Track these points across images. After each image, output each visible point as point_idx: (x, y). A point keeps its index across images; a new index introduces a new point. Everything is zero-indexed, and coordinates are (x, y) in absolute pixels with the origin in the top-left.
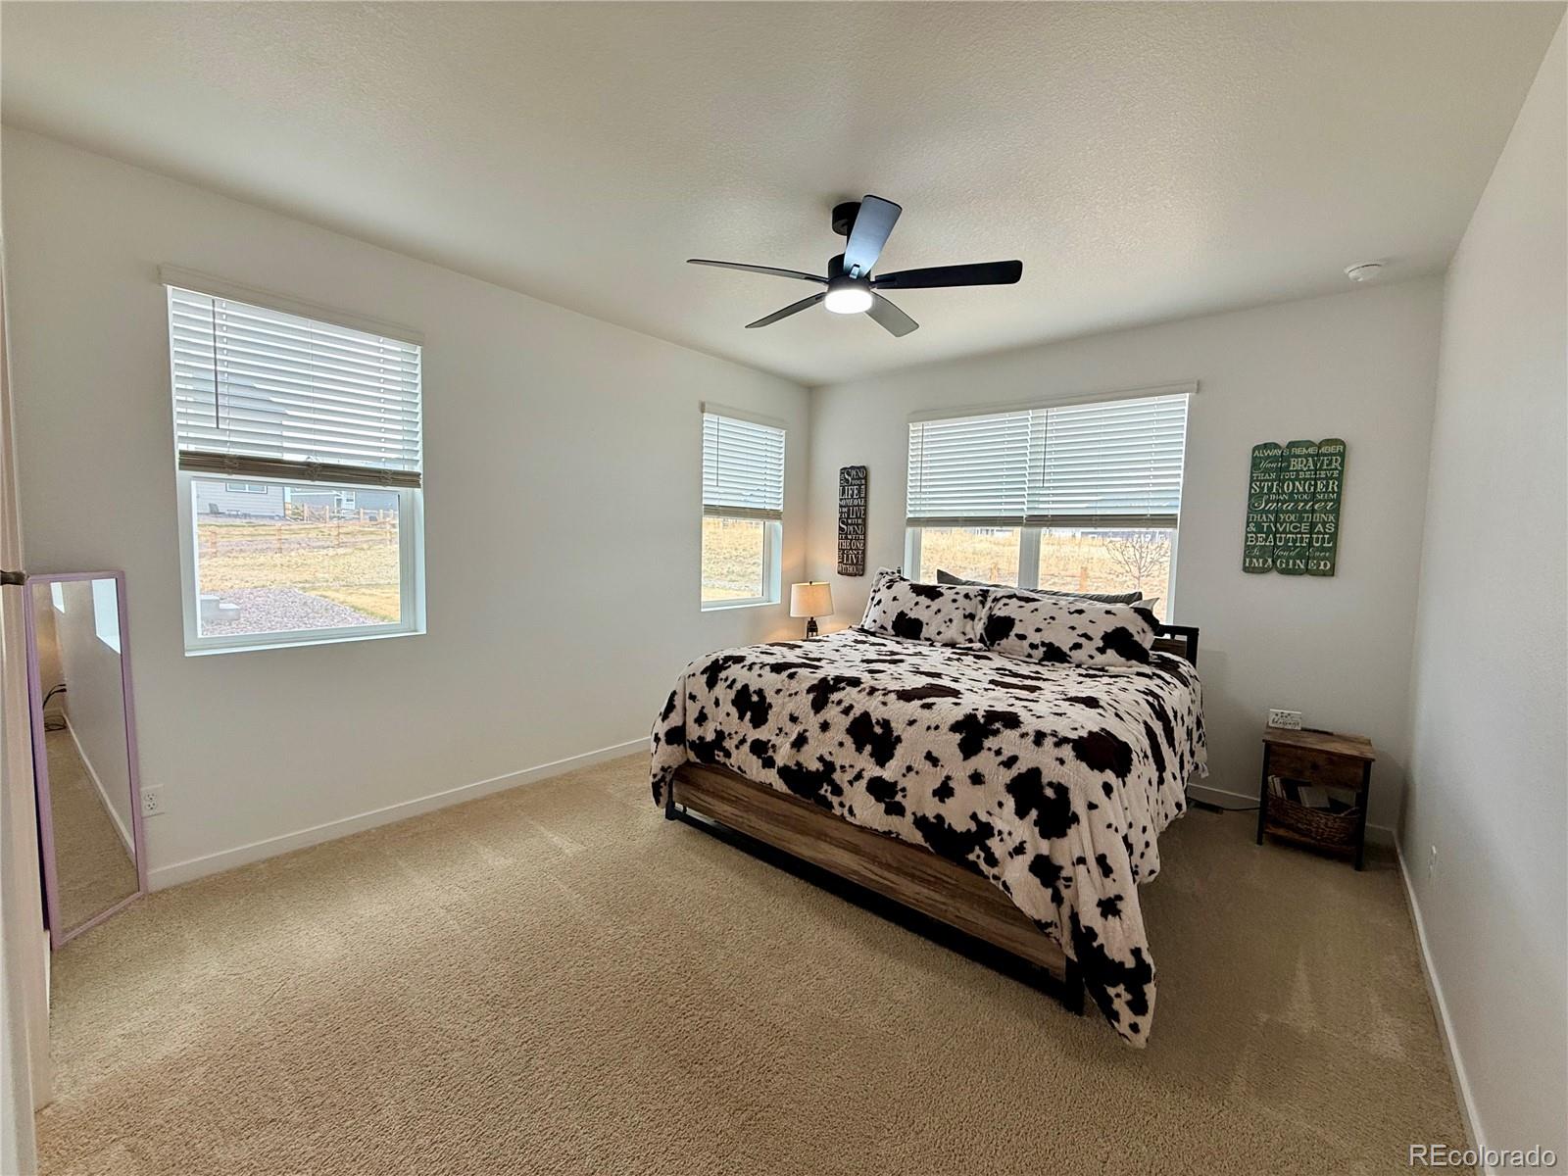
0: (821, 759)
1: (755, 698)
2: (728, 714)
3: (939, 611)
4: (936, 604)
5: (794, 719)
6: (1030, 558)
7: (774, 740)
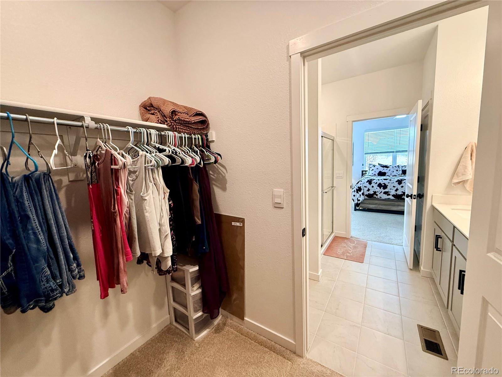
0: (402, 192)
1: (383, 185)
2: (377, 188)
3: (390, 170)
4: (388, 169)
5: (394, 187)
6: (395, 159)
7: (390, 191)
